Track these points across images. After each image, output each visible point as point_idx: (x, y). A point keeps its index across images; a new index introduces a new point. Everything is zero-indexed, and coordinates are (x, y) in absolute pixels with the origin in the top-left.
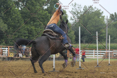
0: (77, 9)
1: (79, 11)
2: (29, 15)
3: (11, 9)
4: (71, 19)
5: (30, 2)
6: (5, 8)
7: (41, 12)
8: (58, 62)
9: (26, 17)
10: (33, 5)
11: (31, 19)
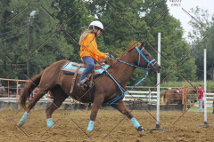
0: (201, 17)
1: (205, 22)
2: (113, 28)
3: (80, 16)
4: (190, 36)
5: (114, 5)
6: (69, 16)
7: (134, 22)
8: (164, 113)
9: (108, 31)
10: (119, 9)
11: (116, 35)
